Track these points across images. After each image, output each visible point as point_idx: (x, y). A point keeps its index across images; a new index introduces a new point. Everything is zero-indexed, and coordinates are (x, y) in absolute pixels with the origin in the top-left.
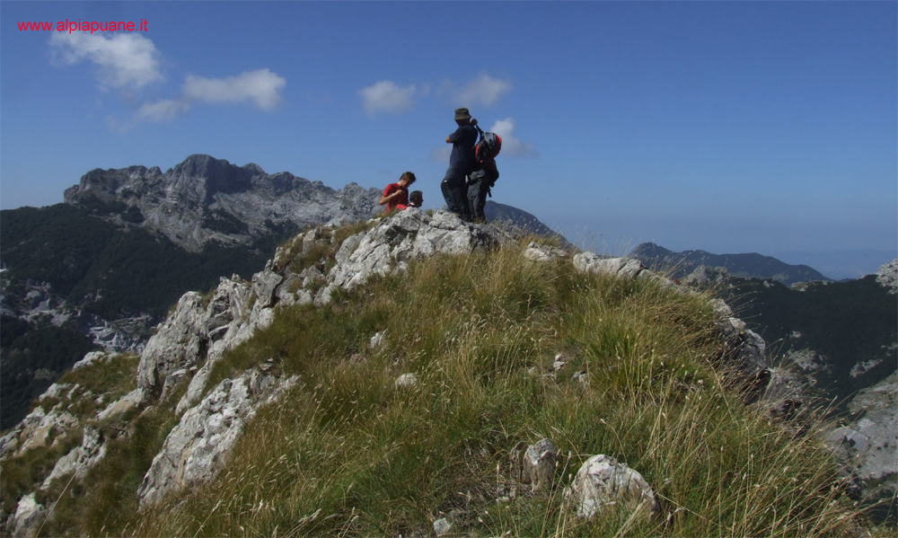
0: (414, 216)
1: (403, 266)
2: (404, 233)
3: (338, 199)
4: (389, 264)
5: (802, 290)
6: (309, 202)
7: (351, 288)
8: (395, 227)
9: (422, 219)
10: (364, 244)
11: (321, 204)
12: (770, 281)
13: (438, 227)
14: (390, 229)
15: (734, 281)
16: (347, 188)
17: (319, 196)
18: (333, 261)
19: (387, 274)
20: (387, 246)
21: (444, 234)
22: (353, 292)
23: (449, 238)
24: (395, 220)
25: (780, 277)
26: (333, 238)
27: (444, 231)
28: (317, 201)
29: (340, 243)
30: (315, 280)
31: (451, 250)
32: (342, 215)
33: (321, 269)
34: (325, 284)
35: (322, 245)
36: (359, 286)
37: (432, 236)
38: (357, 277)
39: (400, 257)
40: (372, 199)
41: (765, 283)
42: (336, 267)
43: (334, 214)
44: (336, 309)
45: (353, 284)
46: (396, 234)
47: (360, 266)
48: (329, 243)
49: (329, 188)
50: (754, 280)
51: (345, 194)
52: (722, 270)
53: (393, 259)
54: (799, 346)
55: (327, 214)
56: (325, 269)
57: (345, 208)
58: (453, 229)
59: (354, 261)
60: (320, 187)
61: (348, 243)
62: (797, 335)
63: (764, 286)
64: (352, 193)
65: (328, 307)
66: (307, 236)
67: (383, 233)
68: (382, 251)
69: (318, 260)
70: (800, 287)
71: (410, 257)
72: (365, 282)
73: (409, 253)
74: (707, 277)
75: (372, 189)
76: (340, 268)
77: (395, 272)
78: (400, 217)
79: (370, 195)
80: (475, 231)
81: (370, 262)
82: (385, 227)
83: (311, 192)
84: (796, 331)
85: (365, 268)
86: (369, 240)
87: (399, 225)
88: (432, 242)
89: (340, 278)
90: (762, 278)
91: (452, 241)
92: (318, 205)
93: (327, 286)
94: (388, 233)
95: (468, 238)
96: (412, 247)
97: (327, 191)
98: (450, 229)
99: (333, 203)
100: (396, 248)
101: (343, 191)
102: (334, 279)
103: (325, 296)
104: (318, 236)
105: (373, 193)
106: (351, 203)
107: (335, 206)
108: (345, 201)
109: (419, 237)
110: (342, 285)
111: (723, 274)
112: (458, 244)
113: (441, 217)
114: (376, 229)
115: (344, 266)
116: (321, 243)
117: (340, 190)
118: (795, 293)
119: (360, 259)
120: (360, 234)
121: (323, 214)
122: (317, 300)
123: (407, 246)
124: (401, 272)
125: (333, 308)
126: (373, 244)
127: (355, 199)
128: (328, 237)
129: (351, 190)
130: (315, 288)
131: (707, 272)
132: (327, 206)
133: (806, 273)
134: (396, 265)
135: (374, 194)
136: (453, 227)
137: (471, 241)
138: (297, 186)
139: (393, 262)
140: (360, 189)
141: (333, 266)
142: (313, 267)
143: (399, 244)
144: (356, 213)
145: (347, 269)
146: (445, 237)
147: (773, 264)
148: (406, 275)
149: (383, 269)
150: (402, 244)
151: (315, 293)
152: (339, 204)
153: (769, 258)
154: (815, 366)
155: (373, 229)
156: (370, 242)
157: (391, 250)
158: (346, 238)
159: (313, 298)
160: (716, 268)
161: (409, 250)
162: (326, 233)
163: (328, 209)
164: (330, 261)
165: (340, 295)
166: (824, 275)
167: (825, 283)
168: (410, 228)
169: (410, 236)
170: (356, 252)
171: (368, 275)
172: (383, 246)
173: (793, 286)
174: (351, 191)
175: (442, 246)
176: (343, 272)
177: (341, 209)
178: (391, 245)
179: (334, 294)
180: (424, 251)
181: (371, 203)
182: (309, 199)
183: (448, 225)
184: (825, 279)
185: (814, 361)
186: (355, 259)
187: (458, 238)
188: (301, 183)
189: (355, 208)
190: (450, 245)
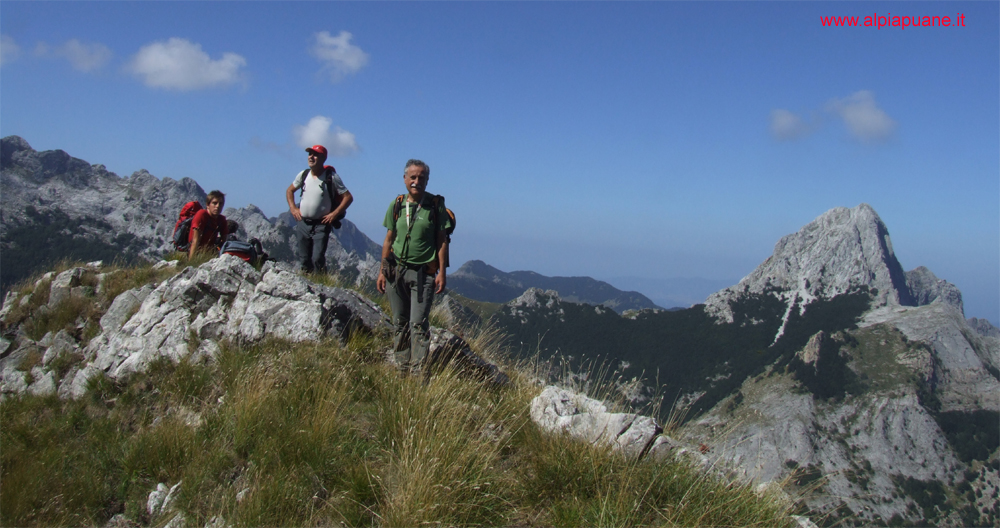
0: (232, 268)
1: (211, 348)
2: (215, 295)
3: (123, 187)
4: (186, 341)
5: (634, 318)
6: (87, 188)
7: (121, 376)
8: (201, 285)
9: (244, 274)
10: (149, 309)
11: (101, 192)
12: (601, 307)
13: (271, 294)
14: (192, 288)
15: (564, 305)
16: (135, 175)
17: (100, 182)
18: (95, 329)
19: (184, 360)
20: (186, 313)
21: (281, 306)
22: (124, 383)
23: (288, 313)
24: (202, 274)
25: (611, 303)
26: (100, 286)
27: (280, 301)
28: (97, 189)
29: (111, 299)
30: (64, 353)
31: (290, 332)
32: (126, 206)
33: (77, 336)
34: (78, 361)
35: (81, 296)
36: (137, 376)
37: (261, 308)
38: (134, 359)
39: (207, 332)
40: (165, 191)
41: (597, 309)
42: (99, 339)
43: (117, 205)
44: (93, 411)
45: (126, 371)
46: (200, 296)
47: (139, 342)
48: (94, 294)
49: (113, 174)
50: (585, 305)
51: (133, 183)
52: (553, 294)
53: (193, 333)
54: (627, 376)
55: (108, 205)
56: (83, 336)
57: (131, 199)
58: (295, 298)
59: (129, 333)
60: (103, 171)
61: (123, 302)
62: (625, 365)
63: (595, 313)
64: (142, 182)
65: (81, 405)
66: (57, 281)
67: (181, 292)
68: (177, 320)
69: (73, 321)
70: (631, 315)
71: (222, 333)
72: (145, 369)
73: (221, 328)
74: (537, 301)
75: (166, 180)
76: (107, 341)
77: (197, 357)
78: (210, 269)
79: (163, 186)
80: (328, 301)
81: (156, 336)
82: (185, 283)
83: (89, 177)
84: (626, 361)
85: (147, 347)
86: (157, 301)
87: (207, 282)
88: (260, 317)
89: (104, 359)
90: (593, 303)
91: (292, 318)
92: (97, 193)
93: (83, 367)
94: (188, 293)
95: (317, 315)
96: (226, 318)
97: (109, 176)
98: (290, 297)
99: (117, 193)
100: (200, 317)
101: (130, 179)
102: (95, 357)
103: (78, 384)
104: (76, 281)
105: (167, 183)
106: (139, 194)
107: (118, 196)
108: (131, 191)
109: (238, 303)
110: (107, 370)
111: (553, 298)
112: (301, 322)
113: (277, 277)
114: (170, 285)
115: (115, 338)
116: (80, 293)
117: (127, 178)
118: (626, 320)
119: (140, 330)
120: (145, 287)
121: (102, 204)
122: (64, 388)
123: (218, 316)
124: (206, 359)
125: (90, 408)
126: (164, 308)
127: (144, 190)
128: (93, 284)
129: (140, 178)
130: (63, 368)
131: (537, 295)
132: (108, 195)
133: (638, 300)
134: (198, 345)
135: (168, 185)
136: (294, 294)
137: (322, 321)
138: (73, 169)
139: (195, 340)
140: (151, 177)
141: (95, 335)
142: (64, 332)
143: (204, 311)
144: (144, 206)
145: (116, 345)
146: (281, 310)
147: (605, 289)
148: (215, 365)
149: (178, 350)
150: (210, 312)
151: (62, 377)
152: (124, 194)
153: (602, 283)
154: (642, 398)
155: (164, 284)
156: (159, 305)
157: (191, 320)
158: (120, 292)
159: (57, 385)
160: (547, 291)
161: (220, 322)
162: (89, 277)
163: (110, 199)
164: (92, 325)
165: (102, 387)
166: (655, 303)
167: (656, 312)
168: (225, 288)
169: (224, 301)
170: (134, 318)
171: (151, 358)
172: (178, 312)
173: (625, 313)
174: (141, 180)
175: (276, 325)
176: (111, 350)
177: (126, 199)
178: (192, 311)
179: (92, 384)
180: (246, 331)
181: (163, 196)
182: (87, 185)
183: (287, 292)
184: (656, 307)
185: (641, 393)
186: (133, 329)
187: (303, 314)
188: (80, 165)
189: (142, 200)
190: (290, 324)
